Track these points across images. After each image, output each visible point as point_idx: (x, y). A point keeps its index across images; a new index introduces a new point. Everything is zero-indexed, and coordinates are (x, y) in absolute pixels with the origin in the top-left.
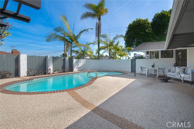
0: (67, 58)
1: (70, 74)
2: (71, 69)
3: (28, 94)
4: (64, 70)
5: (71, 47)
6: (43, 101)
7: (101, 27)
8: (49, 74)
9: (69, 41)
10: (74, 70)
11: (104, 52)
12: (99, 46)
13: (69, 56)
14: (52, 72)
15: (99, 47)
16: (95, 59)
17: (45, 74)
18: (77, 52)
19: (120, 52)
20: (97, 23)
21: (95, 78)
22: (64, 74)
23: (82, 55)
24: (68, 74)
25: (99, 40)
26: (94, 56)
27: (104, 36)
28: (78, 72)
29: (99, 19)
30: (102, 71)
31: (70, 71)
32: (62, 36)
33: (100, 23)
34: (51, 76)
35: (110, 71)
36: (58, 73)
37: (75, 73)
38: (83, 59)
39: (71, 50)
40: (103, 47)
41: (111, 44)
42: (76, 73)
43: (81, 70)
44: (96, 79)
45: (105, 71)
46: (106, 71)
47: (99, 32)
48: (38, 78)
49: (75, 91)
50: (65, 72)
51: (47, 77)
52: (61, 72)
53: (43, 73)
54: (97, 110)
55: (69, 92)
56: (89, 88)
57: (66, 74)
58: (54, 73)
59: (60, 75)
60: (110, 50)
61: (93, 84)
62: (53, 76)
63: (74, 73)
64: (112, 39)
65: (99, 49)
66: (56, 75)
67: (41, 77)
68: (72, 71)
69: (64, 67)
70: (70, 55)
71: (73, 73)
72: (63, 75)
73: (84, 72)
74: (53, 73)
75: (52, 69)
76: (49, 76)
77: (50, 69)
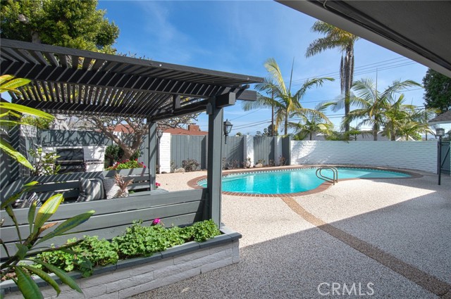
0: (278, 139)
1: (284, 169)
2: (286, 160)
3: (229, 194)
4: (273, 162)
5: (286, 116)
6: (249, 205)
7: (353, 65)
8: (248, 168)
9: (281, 106)
10: (292, 163)
11: (361, 123)
12: (347, 110)
13: (281, 134)
14: (252, 165)
15: (349, 114)
16: (337, 139)
17: (242, 167)
18: (298, 126)
19: (406, 121)
20: (344, 57)
21: (334, 181)
22: (274, 170)
23: (308, 132)
24: (280, 169)
25: (347, 96)
26: (335, 133)
27: (361, 86)
28: (300, 168)
29: (349, 49)
30: (354, 168)
31: (284, 164)
32: (269, 96)
33: (350, 56)
34: (252, 171)
35: (375, 169)
36: (264, 166)
37: (294, 168)
38: (311, 140)
39: (286, 122)
40: (358, 113)
41: (381, 103)
42: (296, 168)
43: (307, 164)
44: (333, 183)
45: (361, 168)
46: (365, 168)
47: (347, 77)
48: (233, 173)
49: (294, 198)
50: (274, 166)
51: (246, 172)
52: (267, 166)
53: (239, 166)
54: (325, 228)
55: (284, 198)
56: (318, 196)
57: (277, 169)
58: (257, 166)
59: (266, 170)
60: (377, 117)
61: (326, 191)
62: (255, 171)
63: (291, 168)
64: (382, 91)
65: (349, 117)
66: (261, 171)
67: (238, 172)
68: (288, 163)
69: (272, 156)
70: (283, 133)
71: (289, 169)
72: (271, 170)
73: (312, 167)
74: (254, 167)
75: (252, 160)
76: (249, 172)
77: (249, 159)
